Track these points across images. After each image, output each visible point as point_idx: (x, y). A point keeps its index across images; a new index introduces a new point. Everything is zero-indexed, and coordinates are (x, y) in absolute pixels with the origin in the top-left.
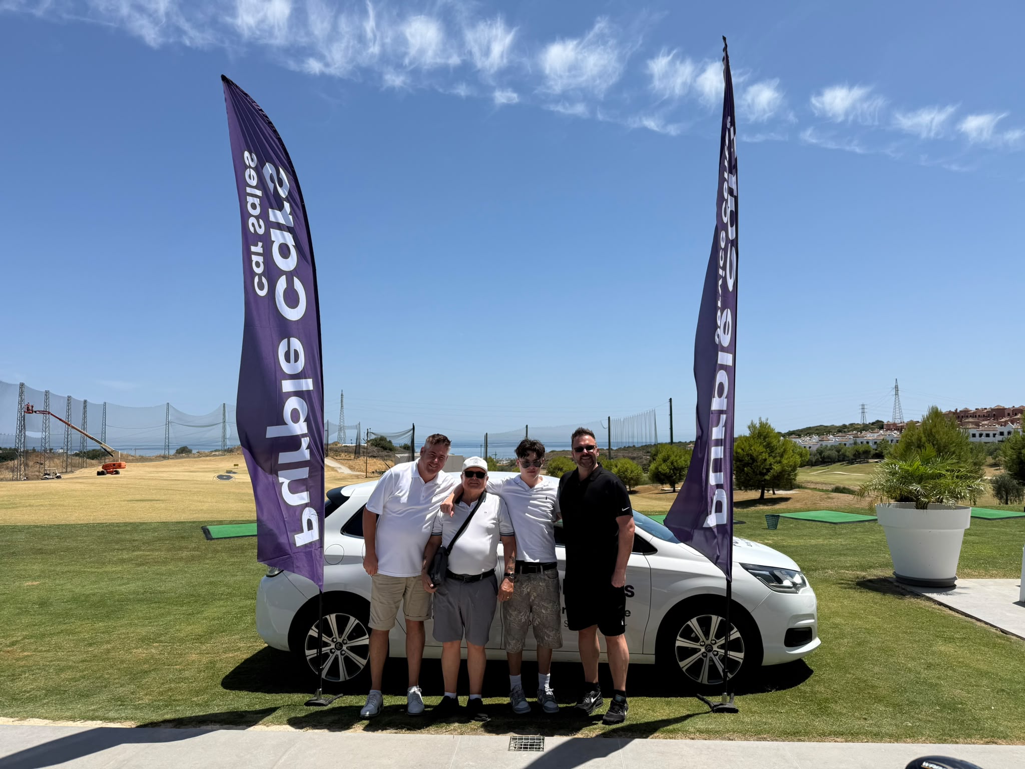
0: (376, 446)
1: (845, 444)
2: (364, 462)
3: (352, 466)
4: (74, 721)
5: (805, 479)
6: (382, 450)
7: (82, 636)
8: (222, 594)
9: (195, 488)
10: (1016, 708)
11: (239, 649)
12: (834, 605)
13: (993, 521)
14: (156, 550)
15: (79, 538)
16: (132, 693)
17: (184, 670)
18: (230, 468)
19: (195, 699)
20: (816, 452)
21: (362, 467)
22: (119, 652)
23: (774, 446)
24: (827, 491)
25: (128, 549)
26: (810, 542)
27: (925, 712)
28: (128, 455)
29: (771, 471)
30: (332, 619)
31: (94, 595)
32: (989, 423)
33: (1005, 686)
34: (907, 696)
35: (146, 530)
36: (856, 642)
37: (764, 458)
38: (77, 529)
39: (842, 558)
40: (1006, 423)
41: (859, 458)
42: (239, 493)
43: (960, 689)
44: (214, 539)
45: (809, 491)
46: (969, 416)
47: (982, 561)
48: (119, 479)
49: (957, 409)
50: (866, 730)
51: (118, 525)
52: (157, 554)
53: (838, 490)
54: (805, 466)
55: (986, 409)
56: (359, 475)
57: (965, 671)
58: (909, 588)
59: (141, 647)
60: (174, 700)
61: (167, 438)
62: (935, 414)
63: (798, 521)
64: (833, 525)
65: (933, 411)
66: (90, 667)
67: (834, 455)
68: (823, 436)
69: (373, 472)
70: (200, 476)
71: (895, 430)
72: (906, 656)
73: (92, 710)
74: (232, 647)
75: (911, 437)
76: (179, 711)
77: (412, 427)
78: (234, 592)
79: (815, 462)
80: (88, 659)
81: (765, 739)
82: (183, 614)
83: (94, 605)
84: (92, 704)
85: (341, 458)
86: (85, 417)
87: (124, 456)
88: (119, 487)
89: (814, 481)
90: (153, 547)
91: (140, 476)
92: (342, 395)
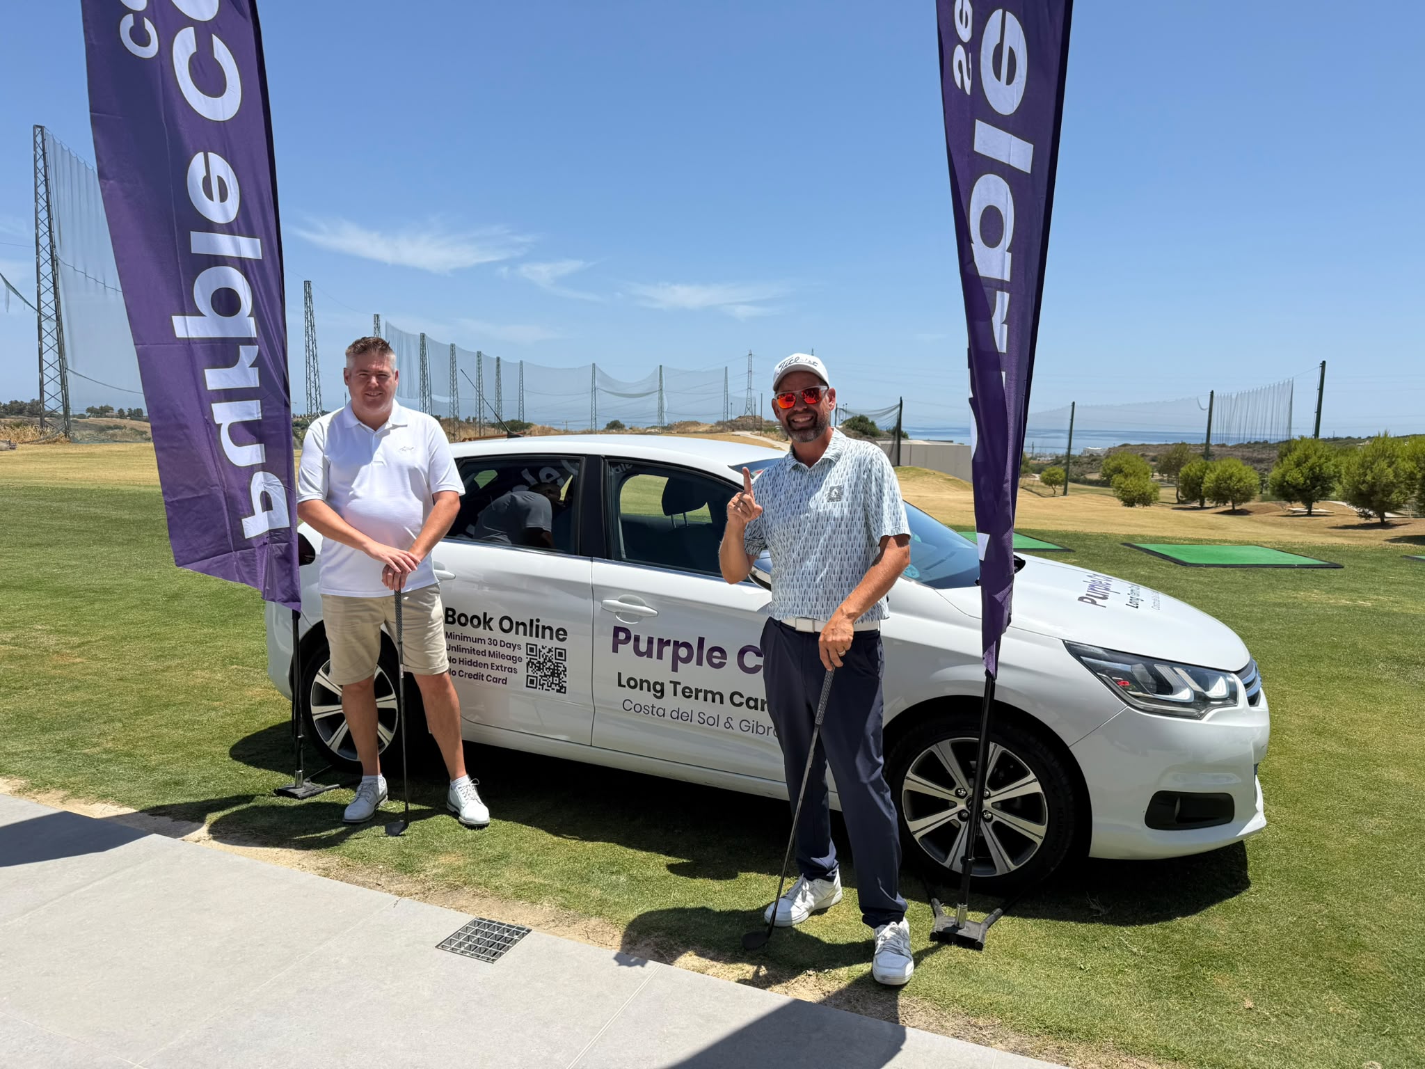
0: (853, 429)
61: (594, 412)
77: (899, 402)
86: (499, 379)
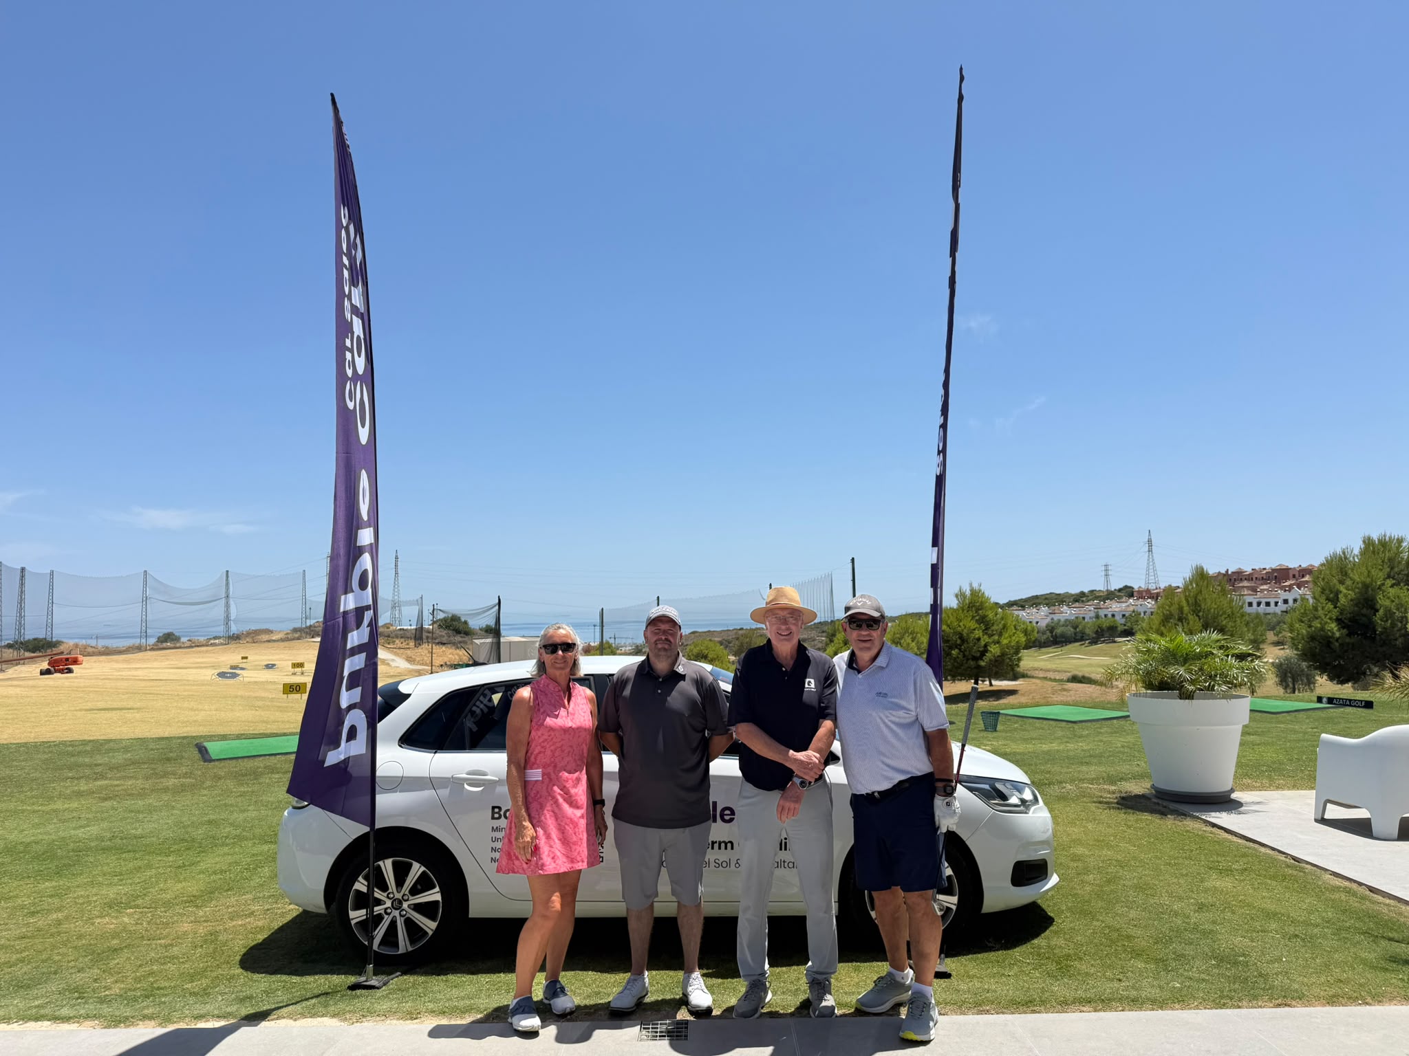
0: (446, 629)
1: (1084, 618)
2: (429, 652)
3: (411, 657)
4: (9, 1023)
5: (1031, 666)
6: (455, 634)
7: (19, 901)
8: (227, 837)
9: (185, 691)
10: (1313, 959)
11: (252, 913)
12: (1075, 831)
13: (1278, 716)
14: (128, 777)
15: (15, 763)
16: (95, 980)
17: (171, 945)
18: (235, 662)
19: (189, 986)
20: (1045, 628)
21: (426, 658)
22: (74, 923)
23: (990, 621)
24: (1061, 680)
25: (87, 778)
26: (1041, 747)
27: (1197, 968)
28: (85, 647)
29: (987, 654)
30: (387, 866)
31: (36, 843)
32: (1270, 587)
33: (1299, 930)
34: (1174, 948)
35: (111, 750)
36: (1105, 879)
37: (977, 636)
38: (11, 750)
39: (1084, 768)
40: (1291, 587)
41: (1103, 636)
42: (248, 697)
43: (1242, 937)
44: (214, 760)
45: (1038, 681)
46: (1243, 578)
47: (1264, 768)
48: (72, 680)
49: (1228, 570)
50: (1121, 994)
51: (72, 744)
52: (130, 783)
53: (1075, 679)
54: (1031, 647)
55: (1264, 569)
56: (421, 670)
57: (1248, 912)
58: (1173, 806)
59: (108, 915)
60: (159, 988)
61: (144, 620)
62: (1200, 576)
63: (1024, 719)
64: (1071, 725)
65: (1197, 572)
66: (32, 946)
67: (1069, 632)
68: (1053, 608)
69: (442, 665)
70: (192, 674)
71: (1148, 598)
72: (1170, 895)
73: (36, 1007)
74: (242, 911)
75: (1170, 607)
76: (165, 1003)
77: (497, 601)
78: (245, 834)
79: (1044, 643)
80: (29, 934)
81: (988, 1012)
82: (170, 866)
83: (37, 857)
84: (36, 998)
85: (395, 646)
86: (22, 592)
87: (80, 646)
88: (73, 690)
89: (1044, 668)
90: (124, 774)
91: (104, 675)
92: (397, 558)
